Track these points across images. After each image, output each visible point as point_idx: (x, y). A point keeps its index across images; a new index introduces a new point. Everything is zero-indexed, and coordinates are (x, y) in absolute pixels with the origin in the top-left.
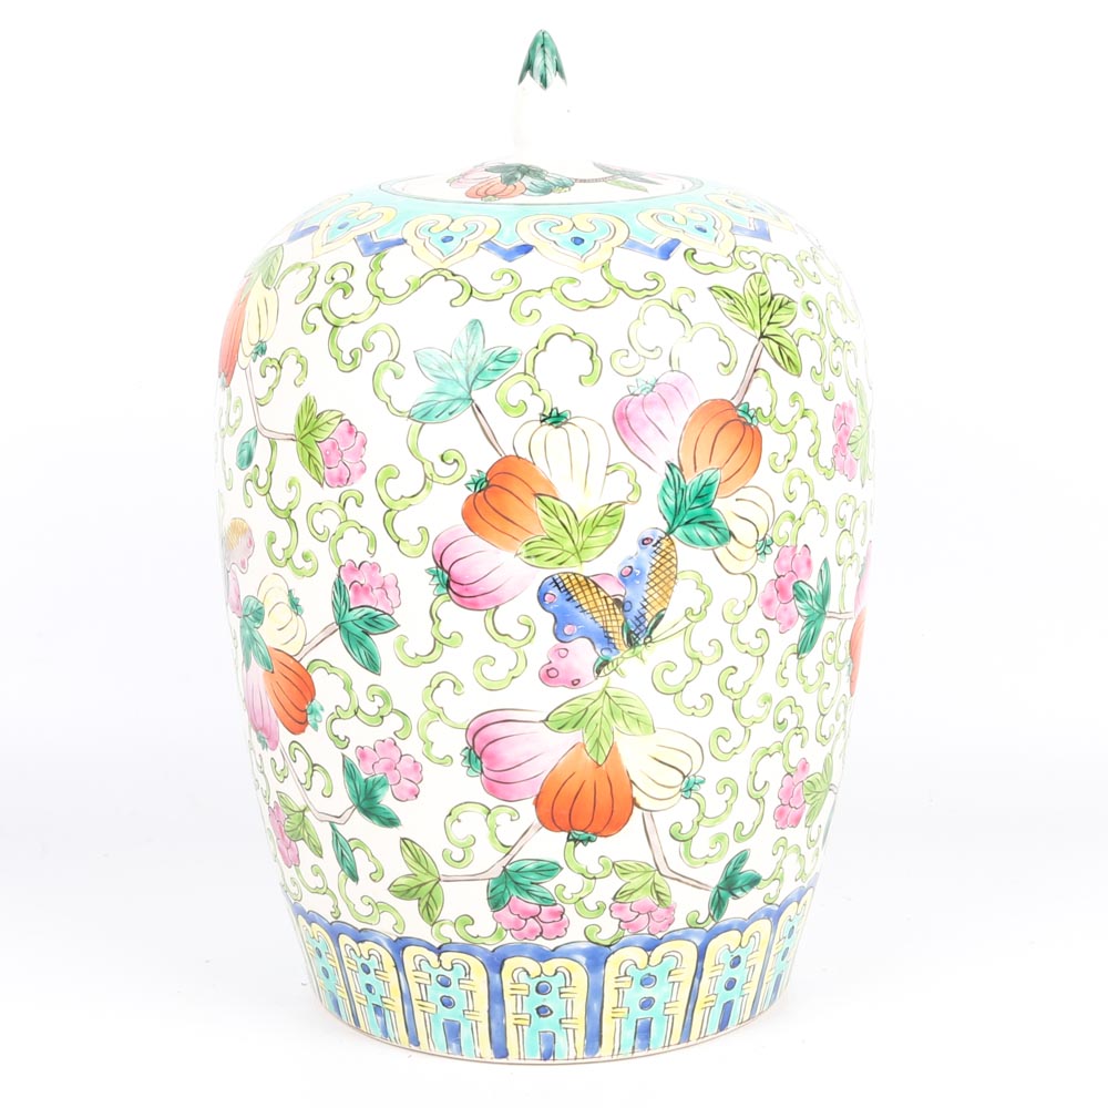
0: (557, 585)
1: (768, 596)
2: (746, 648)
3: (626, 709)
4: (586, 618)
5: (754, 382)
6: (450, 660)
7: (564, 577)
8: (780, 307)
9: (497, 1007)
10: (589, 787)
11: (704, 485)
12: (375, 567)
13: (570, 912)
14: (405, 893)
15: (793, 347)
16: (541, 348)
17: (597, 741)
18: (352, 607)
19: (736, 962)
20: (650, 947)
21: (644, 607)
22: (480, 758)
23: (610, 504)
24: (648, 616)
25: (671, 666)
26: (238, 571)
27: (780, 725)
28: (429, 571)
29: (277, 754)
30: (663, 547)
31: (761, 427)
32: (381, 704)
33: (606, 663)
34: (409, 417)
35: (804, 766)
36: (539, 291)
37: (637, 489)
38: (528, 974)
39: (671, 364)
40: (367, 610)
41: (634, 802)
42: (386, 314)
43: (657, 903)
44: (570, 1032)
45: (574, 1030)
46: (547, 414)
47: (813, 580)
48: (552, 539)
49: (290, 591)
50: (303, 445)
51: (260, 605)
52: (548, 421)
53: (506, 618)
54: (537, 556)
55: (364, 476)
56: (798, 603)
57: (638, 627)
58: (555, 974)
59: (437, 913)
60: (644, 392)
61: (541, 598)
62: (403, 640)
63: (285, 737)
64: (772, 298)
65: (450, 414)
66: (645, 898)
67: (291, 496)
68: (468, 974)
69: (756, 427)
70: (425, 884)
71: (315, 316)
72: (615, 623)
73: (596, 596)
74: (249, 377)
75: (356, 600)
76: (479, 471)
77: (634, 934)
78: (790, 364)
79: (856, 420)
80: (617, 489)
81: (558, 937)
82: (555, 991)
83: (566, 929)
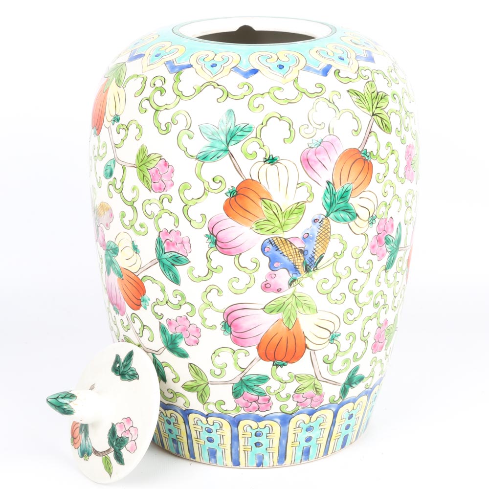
0: (271, 243)
1: (373, 244)
2: (362, 269)
3: (304, 302)
4: (285, 259)
5: (370, 138)
6: (216, 279)
7: (275, 239)
8: (381, 99)
9: (235, 443)
10: (284, 340)
11: (345, 192)
12: (179, 233)
13: (273, 399)
14: (190, 389)
15: (387, 119)
16: (264, 124)
17: (289, 318)
18: (166, 252)
19: (351, 417)
20: (311, 414)
21: (314, 253)
22: (230, 326)
23: (298, 203)
24: (316, 257)
25: (326, 281)
26: (104, 228)
27: (376, 305)
28: (206, 236)
29: (124, 318)
30: (324, 223)
31: (372, 161)
32: (180, 299)
33: (294, 280)
34: (196, 159)
35: (386, 322)
36: (263, 94)
37: (312, 195)
38: (251, 428)
39: (329, 132)
40: (174, 254)
41: (306, 346)
42: (184, 105)
43: (315, 393)
44: (271, 454)
45: (273, 453)
46: (267, 158)
47: (394, 234)
48: (269, 221)
49: (133, 242)
50: (140, 170)
51: (116, 246)
52: (268, 162)
53: (245, 260)
54: (261, 229)
55: (173, 188)
56: (387, 246)
57: (310, 263)
58: (265, 428)
59: (206, 399)
60: (316, 146)
61: (263, 250)
62: (192, 269)
63: (129, 311)
64: (378, 94)
65: (218, 158)
66: (310, 391)
67: (134, 195)
68: (221, 427)
69: (370, 161)
70: (200, 385)
71: (146, 104)
72: (299, 261)
73: (290, 248)
74: (110, 132)
75: (168, 248)
76: (232, 187)
77: (304, 408)
78: (386, 128)
79: (414, 152)
80: (302, 195)
81: (267, 410)
82: (264, 435)
83: (271, 407)
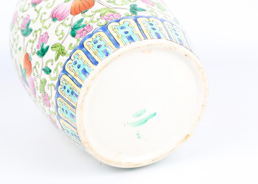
9: (89, 55)
13: (91, 24)
19: (151, 24)
20: (118, 21)
38: (90, 42)
41: (94, 1)
43: (113, 13)
44: (109, 46)
58: (96, 37)
66: (109, 13)
68: (78, 55)
77: (111, 20)
81: (91, 30)
82: (99, 41)
83: (92, 27)
